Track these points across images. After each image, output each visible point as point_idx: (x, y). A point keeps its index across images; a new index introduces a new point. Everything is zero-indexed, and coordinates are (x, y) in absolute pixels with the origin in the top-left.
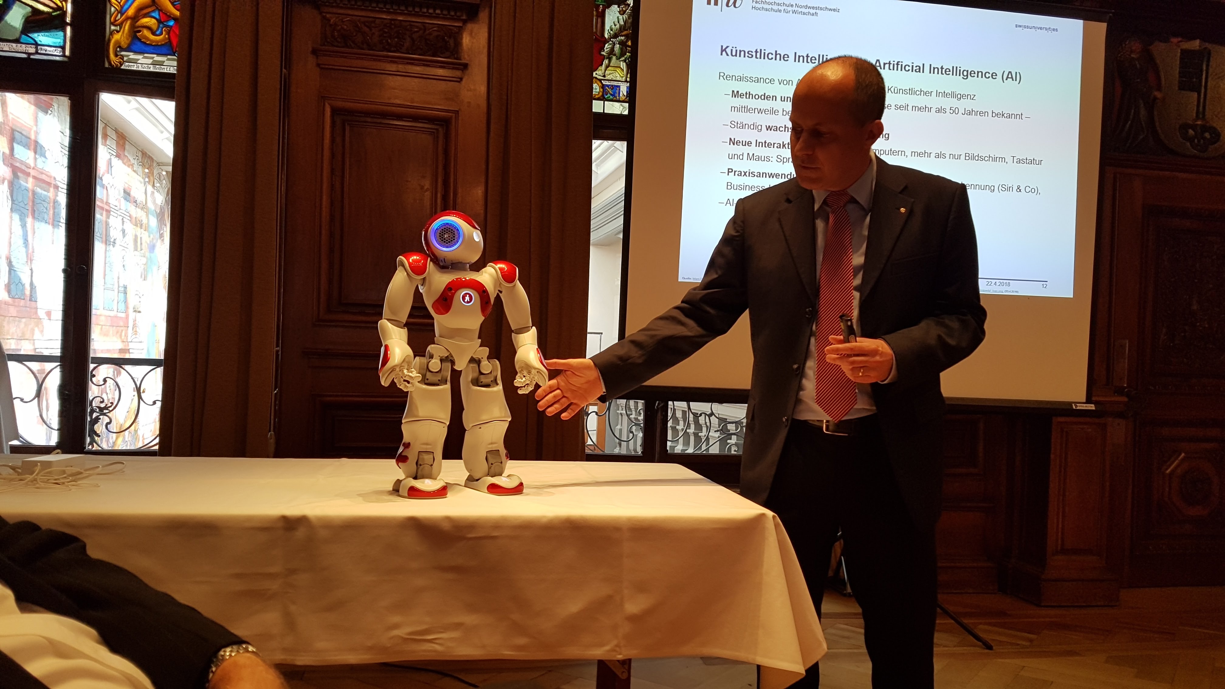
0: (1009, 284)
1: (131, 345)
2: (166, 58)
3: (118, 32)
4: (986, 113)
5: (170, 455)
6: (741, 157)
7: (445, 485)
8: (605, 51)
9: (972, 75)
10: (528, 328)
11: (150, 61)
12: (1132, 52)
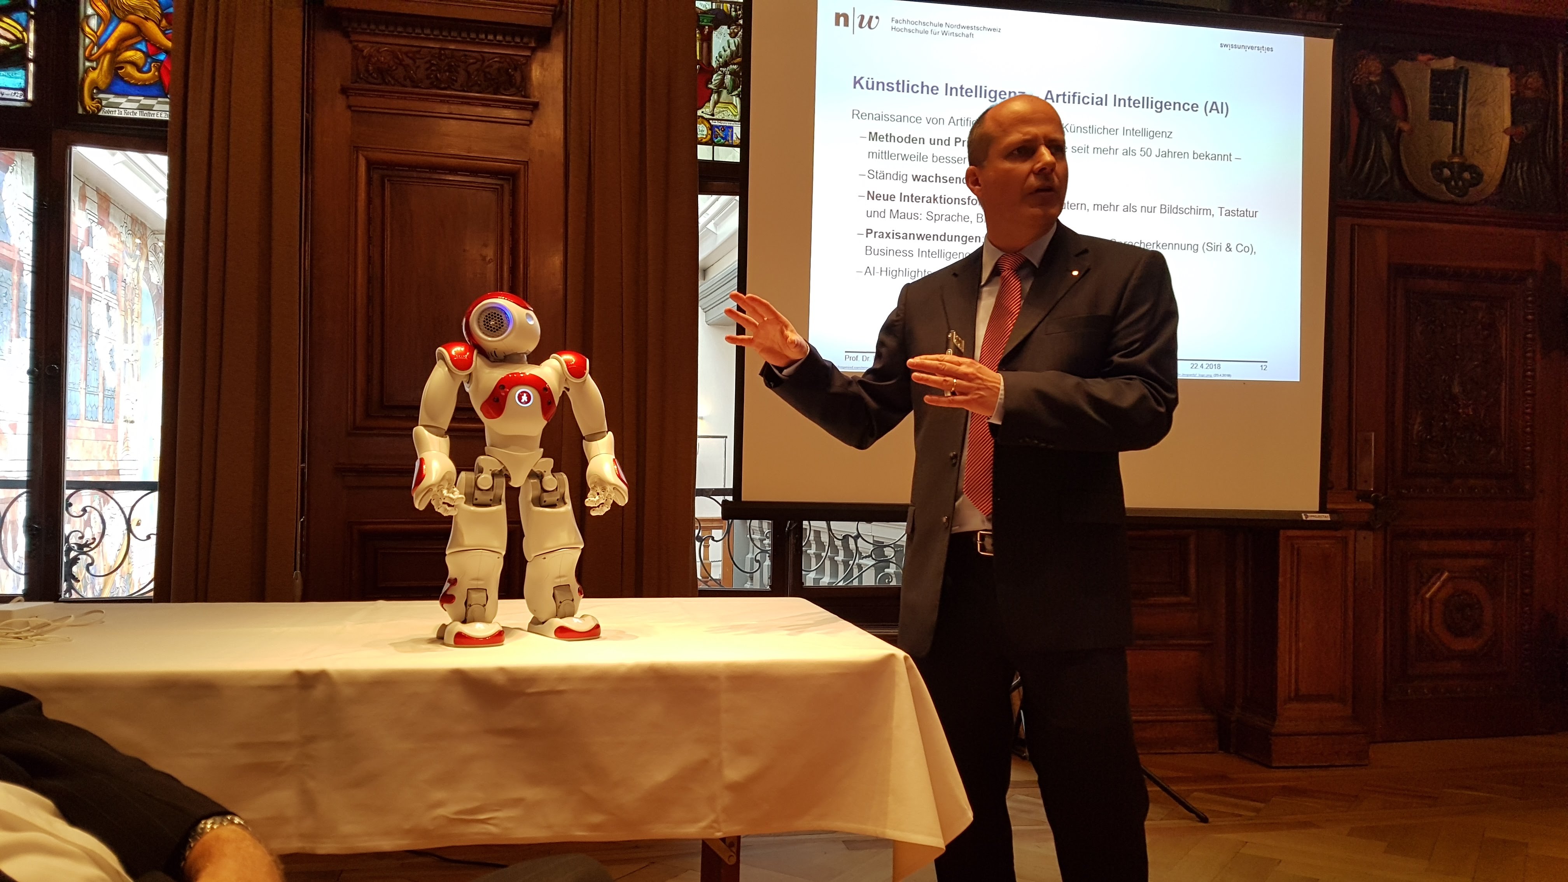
0: (1219, 367)
1: (121, 465)
2: (156, 101)
3: (94, 69)
4: (1186, 154)
5: (169, 601)
6: (882, 215)
7: (501, 629)
8: (713, 83)
9: (1168, 107)
10: (603, 434)
11: (136, 105)
12: (1370, 73)
